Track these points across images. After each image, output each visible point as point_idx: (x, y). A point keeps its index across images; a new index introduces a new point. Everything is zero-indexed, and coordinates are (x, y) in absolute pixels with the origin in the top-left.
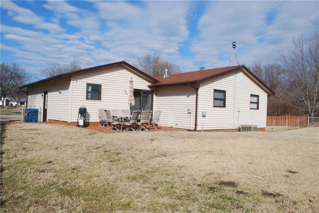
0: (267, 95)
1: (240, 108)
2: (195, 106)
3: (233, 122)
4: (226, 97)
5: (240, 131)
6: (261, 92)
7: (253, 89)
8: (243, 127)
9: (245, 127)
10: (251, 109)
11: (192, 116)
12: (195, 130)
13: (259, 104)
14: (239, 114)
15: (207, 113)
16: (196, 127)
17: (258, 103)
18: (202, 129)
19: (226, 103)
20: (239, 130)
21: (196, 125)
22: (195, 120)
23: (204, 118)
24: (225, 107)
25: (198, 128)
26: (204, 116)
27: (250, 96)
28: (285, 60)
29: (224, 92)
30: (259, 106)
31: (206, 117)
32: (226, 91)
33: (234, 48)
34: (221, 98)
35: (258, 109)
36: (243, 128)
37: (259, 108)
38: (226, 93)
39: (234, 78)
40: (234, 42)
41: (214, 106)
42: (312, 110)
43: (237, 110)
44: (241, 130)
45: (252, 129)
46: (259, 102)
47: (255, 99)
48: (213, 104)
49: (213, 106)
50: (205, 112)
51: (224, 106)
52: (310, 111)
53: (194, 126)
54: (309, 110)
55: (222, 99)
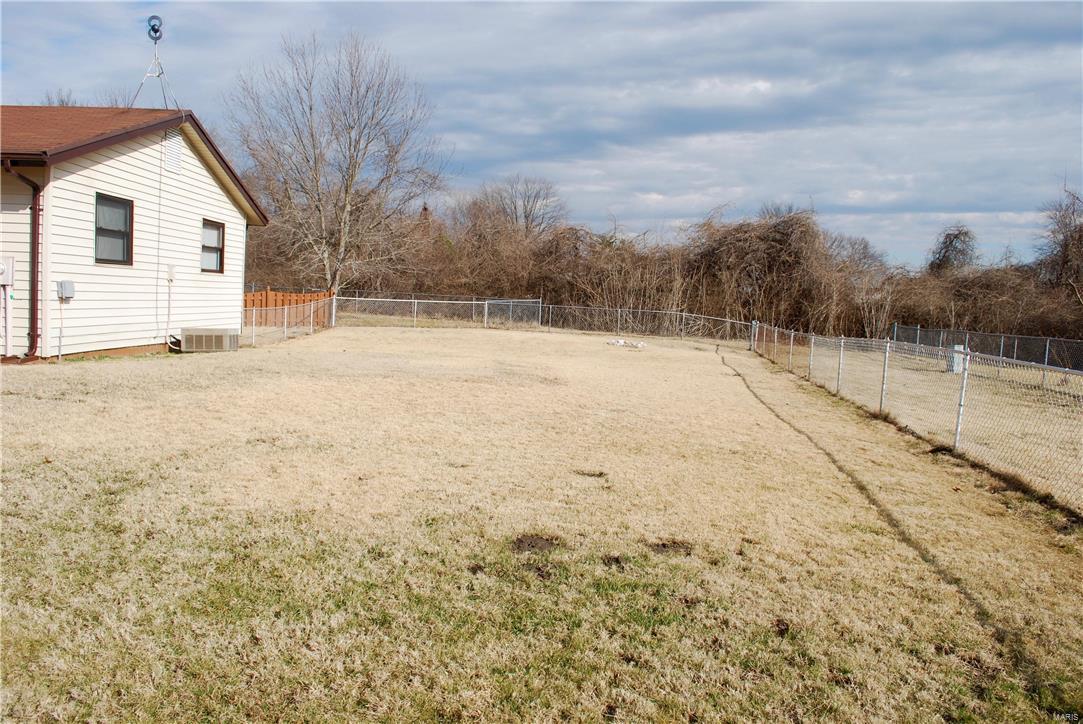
0: (244, 222)
1: (174, 266)
2: (27, 257)
3: (153, 319)
4: (136, 226)
5: (179, 352)
6: (229, 213)
7: (211, 201)
8: (192, 336)
9: (199, 338)
10: (203, 270)
11: (12, 297)
12: (31, 356)
13: (226, 255)
14: (173, 290)
15: (77, 287)
16: (33, 345)
17: (220, 251)
18: (59, 351)
19: (135, 250)
20: (175, 347)
21: (33, 336)
22: (26, 314)
23: (65, 306)
24: (132, 264)
25: (45, 349)
26: (64, 300)
27: (200, 224)
28: (259, 108)
29: (127, 205)
30: (226, 261)
31: (72, 304)
32: (135, 204)
33: (156, 39)
34: (116, 229)
35: (221, 270)
36: (189, 339)
37: (226, 267)
38: (136, 210)
39: (158, 155)
40: (154, 17)
41: (99, 261)
42: (334, 278)
43: (166, 276)
44: (183, 348)
45: (226, 342)
46: (226, 249)
47: (212, 238)
48: (92, 253)
49: (92, 261)
50: (72, 283)
51: (128, 260)
52: (329, 277)
53: (26, 342)
54: (325, 275)
55: (119, 232)
